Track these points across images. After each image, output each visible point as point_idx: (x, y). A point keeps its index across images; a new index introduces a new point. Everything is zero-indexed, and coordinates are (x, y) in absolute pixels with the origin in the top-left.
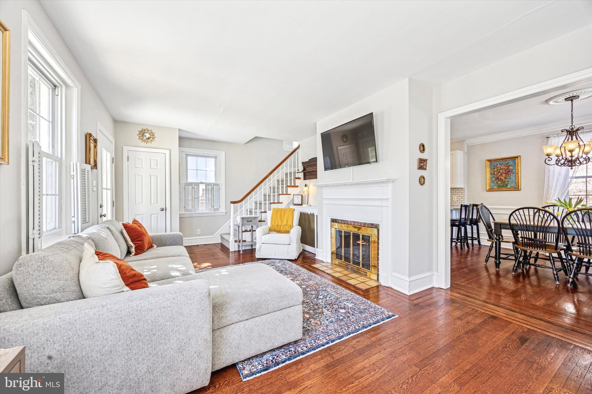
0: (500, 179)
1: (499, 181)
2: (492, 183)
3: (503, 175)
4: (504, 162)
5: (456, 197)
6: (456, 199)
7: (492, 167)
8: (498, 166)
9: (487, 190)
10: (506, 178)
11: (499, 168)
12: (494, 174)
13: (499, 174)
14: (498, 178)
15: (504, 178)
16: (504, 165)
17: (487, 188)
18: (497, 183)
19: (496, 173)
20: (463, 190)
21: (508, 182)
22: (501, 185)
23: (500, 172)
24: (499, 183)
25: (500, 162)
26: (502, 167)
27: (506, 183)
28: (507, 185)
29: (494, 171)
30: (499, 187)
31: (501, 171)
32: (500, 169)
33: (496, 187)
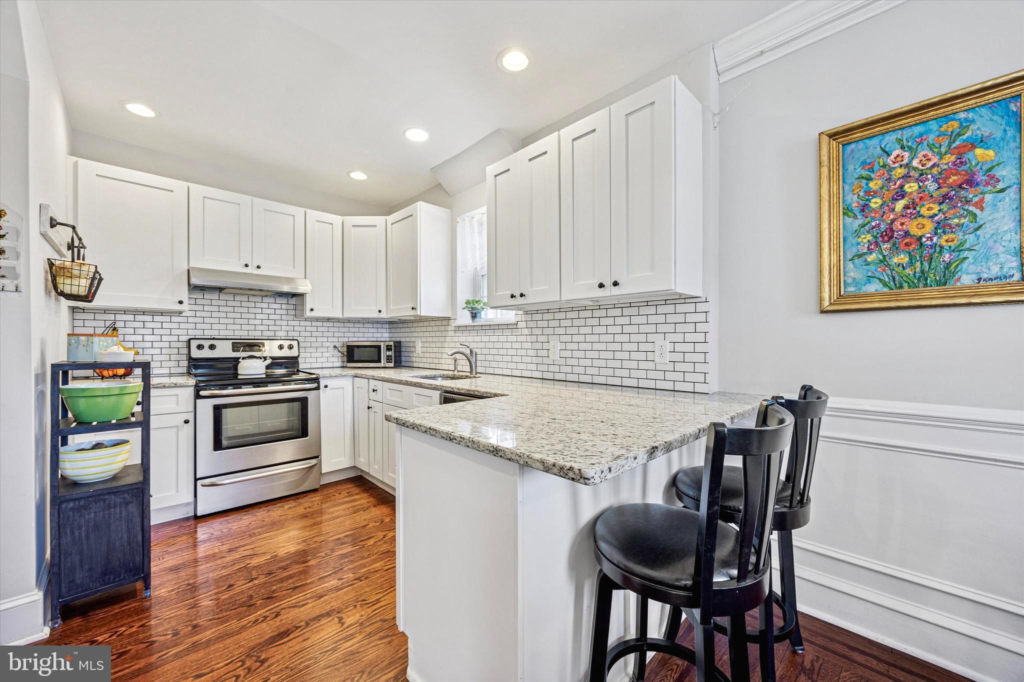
0: (907, 234)
1: (895, 250)
2: (850, 265)
3: (924, 211)
4: (933, 125)
5: (669, 347)
6: (668, 357)
7: (850, 168)
8: (889, 161)
9: (826, 303)
10: (942, 226)
11: (901, 172)
12: (864, 208)
13: (900, 205)
14: (889, 235)
15: (929, 226)
16: (930, 147)
17: (826, 295)
18: (883, 261)
19: (876, 203)
20: (701, 307)
21: (959, 249)
22: (908, 271)
23: (902, 195)
24: (895, 260)
25: (907, 133)
26: (915, 163)
27: (947, 257)
28: (947, 275)
29: (868, 193)
30: (896, 284)
31: (911, 187)
32: (906, 177)
33: (874, 287)
